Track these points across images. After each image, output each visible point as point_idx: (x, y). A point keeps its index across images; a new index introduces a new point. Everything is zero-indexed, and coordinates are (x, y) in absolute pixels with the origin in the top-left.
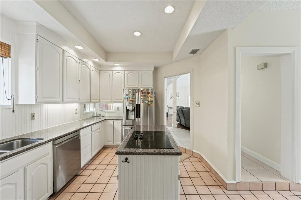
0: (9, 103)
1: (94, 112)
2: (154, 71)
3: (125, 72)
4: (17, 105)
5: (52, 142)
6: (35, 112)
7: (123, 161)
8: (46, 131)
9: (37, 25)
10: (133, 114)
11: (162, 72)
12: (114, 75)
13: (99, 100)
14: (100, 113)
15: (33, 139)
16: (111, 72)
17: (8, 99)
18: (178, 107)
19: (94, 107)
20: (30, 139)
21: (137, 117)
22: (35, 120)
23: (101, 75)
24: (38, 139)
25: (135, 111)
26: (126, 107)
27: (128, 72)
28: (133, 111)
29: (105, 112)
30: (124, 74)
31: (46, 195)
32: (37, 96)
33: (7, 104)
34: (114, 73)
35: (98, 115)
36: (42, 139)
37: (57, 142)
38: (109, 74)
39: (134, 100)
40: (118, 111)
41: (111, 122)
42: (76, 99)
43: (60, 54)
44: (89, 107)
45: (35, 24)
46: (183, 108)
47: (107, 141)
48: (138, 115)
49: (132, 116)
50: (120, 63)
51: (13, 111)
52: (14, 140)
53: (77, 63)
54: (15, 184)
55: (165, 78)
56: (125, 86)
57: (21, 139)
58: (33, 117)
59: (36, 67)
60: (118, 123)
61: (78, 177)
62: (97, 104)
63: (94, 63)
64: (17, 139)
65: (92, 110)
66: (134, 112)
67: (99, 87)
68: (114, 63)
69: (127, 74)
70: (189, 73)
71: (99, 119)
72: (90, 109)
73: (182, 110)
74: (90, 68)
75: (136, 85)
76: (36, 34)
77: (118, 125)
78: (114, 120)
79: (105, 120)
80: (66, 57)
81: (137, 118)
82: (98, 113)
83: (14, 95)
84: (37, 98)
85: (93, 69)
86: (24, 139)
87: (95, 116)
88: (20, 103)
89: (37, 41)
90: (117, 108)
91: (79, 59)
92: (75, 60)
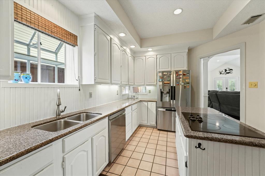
0: (77, 83)
1: (129, 94)
2: (188, 52)
3: (158, 56)
4: (82, 85)
5: (108, 117)
6: (92, 92)
7: (196, 147)
8: (100, 108)
9: (95, 16)
10: (167, 96)
11: (198, 53)
12: (147, 60)
13: (134, 84)
14: (134, 95)
15: (94, 113)
16: (145, 57)
17: (77, 80)
18: (209, 91)
19: (129, 89)
20: (91, 113)
21: (172, 99)
22: (92, 98)
23: (135, 61)
24: (97, 114)
25: (169, 93)
26: (160, 90)
27: (160, 56)
28: (167, 93)
29: (138, 95)
30: (157, 58)
31: (105, 164)
32: (95, 77)
33: (76, 84)
34: (147, 58)
35: (133, 97)
36: (101, 114)
37: (111, 117)
38: (143, 60)
39: (169, 82)
40: (150, 93)
41: (146, 103)
42: (119, 81)
43: (109, 41)
44: (125, 90)
45: (93, 15)
46: (217, 92)
47: (142, 121)
48: (173, 97)
49: (167, 98)
50: (153, 47)
51: (80, 90)
52: (81, 113)
53: (120, 49)
54: (87, 151)
55: (201, 59)
56: (157, 69)
57: (86, 113)
58: (91, 95)
59: (94, 52)
60: (152, 104)
61: (125, 151)
62: (131, 87)
63: (131, 50)
64: (83, 113)
65: (127, 92)
66: (168, 95)
67: (134, 72)
68: (148, 48)
69: (160, 58)
70: (239, 48)
71: (134, 100)
72: (126, 91)
73: (216, 94)
74: (128, 55)
75: (169, 68)
76: (94, 24)
77: (152, 106)
78: (148, 101)
79: (140, 101)
80: (113, 44)
81: (172, 101)
82: (132, 95)
83: (80, 76)
84: (95, 79)
85: (130, 55)
86: (87, 113)
87: (130, 97)
88: (84, 83)
89: (95, 29)
90: (149, 90)
91: (121, 47)
92: (118, 47)
